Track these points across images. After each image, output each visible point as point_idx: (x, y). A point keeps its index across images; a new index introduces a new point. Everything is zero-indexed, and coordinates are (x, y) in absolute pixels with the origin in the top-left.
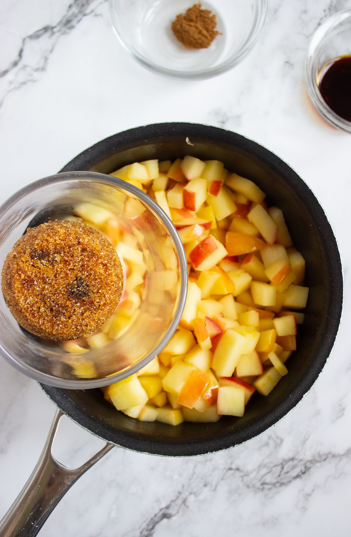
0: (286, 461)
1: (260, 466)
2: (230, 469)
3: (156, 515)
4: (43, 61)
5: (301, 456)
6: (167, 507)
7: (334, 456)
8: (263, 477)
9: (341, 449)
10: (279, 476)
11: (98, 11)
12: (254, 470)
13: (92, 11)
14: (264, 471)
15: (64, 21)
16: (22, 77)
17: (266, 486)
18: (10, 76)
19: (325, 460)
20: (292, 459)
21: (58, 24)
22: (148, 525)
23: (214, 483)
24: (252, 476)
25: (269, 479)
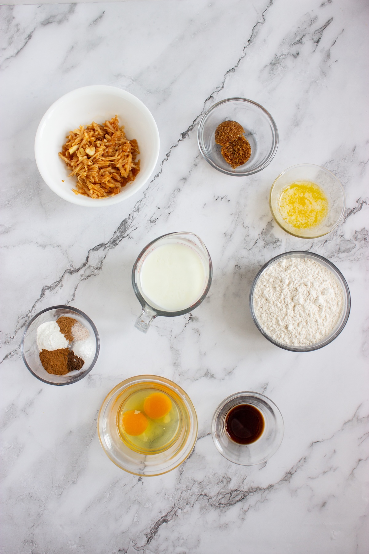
0: (233, 491)
1: (218, 494)
2: (201, 495)
3: (159, 520)
4: (100, 263)
5: (241, 489)
6: (166, 516)
7: (260, 489)
8: (220, 500)
9: (264, 486)
10: (229, 499)
11: (131, 235)
12: (215, 496)
13: (128, 235)
14: (220, 497)
15: (112, 241)
16: (88, 273)
17: (221, 505)
18: (81, 272)
19: (255, 492)
20: (237, 490)
21: (108, 242)
22: (155, 526)
23: (192, 503)
24: (214, 499)
25: (223, 501)
